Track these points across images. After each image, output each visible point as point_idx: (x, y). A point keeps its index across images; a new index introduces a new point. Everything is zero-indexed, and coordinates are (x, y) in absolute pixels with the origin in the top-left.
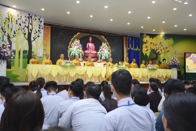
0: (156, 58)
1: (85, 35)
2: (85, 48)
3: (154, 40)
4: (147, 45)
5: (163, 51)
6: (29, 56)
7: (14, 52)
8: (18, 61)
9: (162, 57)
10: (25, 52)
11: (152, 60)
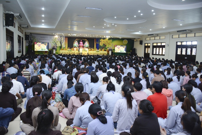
0: (105, 47)
1: (79, 39)
2: (79, 44)
3: (104, 40)
4: (102, 42)
5: (108, 44)
6: (61, 47)
7: (57, 47)
8: (58, 49)
9: (107, 46)
10: (60, 47)
11: (103, 47)
